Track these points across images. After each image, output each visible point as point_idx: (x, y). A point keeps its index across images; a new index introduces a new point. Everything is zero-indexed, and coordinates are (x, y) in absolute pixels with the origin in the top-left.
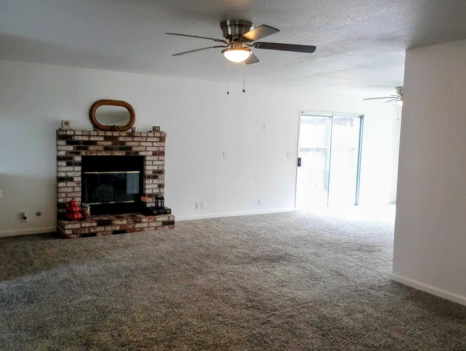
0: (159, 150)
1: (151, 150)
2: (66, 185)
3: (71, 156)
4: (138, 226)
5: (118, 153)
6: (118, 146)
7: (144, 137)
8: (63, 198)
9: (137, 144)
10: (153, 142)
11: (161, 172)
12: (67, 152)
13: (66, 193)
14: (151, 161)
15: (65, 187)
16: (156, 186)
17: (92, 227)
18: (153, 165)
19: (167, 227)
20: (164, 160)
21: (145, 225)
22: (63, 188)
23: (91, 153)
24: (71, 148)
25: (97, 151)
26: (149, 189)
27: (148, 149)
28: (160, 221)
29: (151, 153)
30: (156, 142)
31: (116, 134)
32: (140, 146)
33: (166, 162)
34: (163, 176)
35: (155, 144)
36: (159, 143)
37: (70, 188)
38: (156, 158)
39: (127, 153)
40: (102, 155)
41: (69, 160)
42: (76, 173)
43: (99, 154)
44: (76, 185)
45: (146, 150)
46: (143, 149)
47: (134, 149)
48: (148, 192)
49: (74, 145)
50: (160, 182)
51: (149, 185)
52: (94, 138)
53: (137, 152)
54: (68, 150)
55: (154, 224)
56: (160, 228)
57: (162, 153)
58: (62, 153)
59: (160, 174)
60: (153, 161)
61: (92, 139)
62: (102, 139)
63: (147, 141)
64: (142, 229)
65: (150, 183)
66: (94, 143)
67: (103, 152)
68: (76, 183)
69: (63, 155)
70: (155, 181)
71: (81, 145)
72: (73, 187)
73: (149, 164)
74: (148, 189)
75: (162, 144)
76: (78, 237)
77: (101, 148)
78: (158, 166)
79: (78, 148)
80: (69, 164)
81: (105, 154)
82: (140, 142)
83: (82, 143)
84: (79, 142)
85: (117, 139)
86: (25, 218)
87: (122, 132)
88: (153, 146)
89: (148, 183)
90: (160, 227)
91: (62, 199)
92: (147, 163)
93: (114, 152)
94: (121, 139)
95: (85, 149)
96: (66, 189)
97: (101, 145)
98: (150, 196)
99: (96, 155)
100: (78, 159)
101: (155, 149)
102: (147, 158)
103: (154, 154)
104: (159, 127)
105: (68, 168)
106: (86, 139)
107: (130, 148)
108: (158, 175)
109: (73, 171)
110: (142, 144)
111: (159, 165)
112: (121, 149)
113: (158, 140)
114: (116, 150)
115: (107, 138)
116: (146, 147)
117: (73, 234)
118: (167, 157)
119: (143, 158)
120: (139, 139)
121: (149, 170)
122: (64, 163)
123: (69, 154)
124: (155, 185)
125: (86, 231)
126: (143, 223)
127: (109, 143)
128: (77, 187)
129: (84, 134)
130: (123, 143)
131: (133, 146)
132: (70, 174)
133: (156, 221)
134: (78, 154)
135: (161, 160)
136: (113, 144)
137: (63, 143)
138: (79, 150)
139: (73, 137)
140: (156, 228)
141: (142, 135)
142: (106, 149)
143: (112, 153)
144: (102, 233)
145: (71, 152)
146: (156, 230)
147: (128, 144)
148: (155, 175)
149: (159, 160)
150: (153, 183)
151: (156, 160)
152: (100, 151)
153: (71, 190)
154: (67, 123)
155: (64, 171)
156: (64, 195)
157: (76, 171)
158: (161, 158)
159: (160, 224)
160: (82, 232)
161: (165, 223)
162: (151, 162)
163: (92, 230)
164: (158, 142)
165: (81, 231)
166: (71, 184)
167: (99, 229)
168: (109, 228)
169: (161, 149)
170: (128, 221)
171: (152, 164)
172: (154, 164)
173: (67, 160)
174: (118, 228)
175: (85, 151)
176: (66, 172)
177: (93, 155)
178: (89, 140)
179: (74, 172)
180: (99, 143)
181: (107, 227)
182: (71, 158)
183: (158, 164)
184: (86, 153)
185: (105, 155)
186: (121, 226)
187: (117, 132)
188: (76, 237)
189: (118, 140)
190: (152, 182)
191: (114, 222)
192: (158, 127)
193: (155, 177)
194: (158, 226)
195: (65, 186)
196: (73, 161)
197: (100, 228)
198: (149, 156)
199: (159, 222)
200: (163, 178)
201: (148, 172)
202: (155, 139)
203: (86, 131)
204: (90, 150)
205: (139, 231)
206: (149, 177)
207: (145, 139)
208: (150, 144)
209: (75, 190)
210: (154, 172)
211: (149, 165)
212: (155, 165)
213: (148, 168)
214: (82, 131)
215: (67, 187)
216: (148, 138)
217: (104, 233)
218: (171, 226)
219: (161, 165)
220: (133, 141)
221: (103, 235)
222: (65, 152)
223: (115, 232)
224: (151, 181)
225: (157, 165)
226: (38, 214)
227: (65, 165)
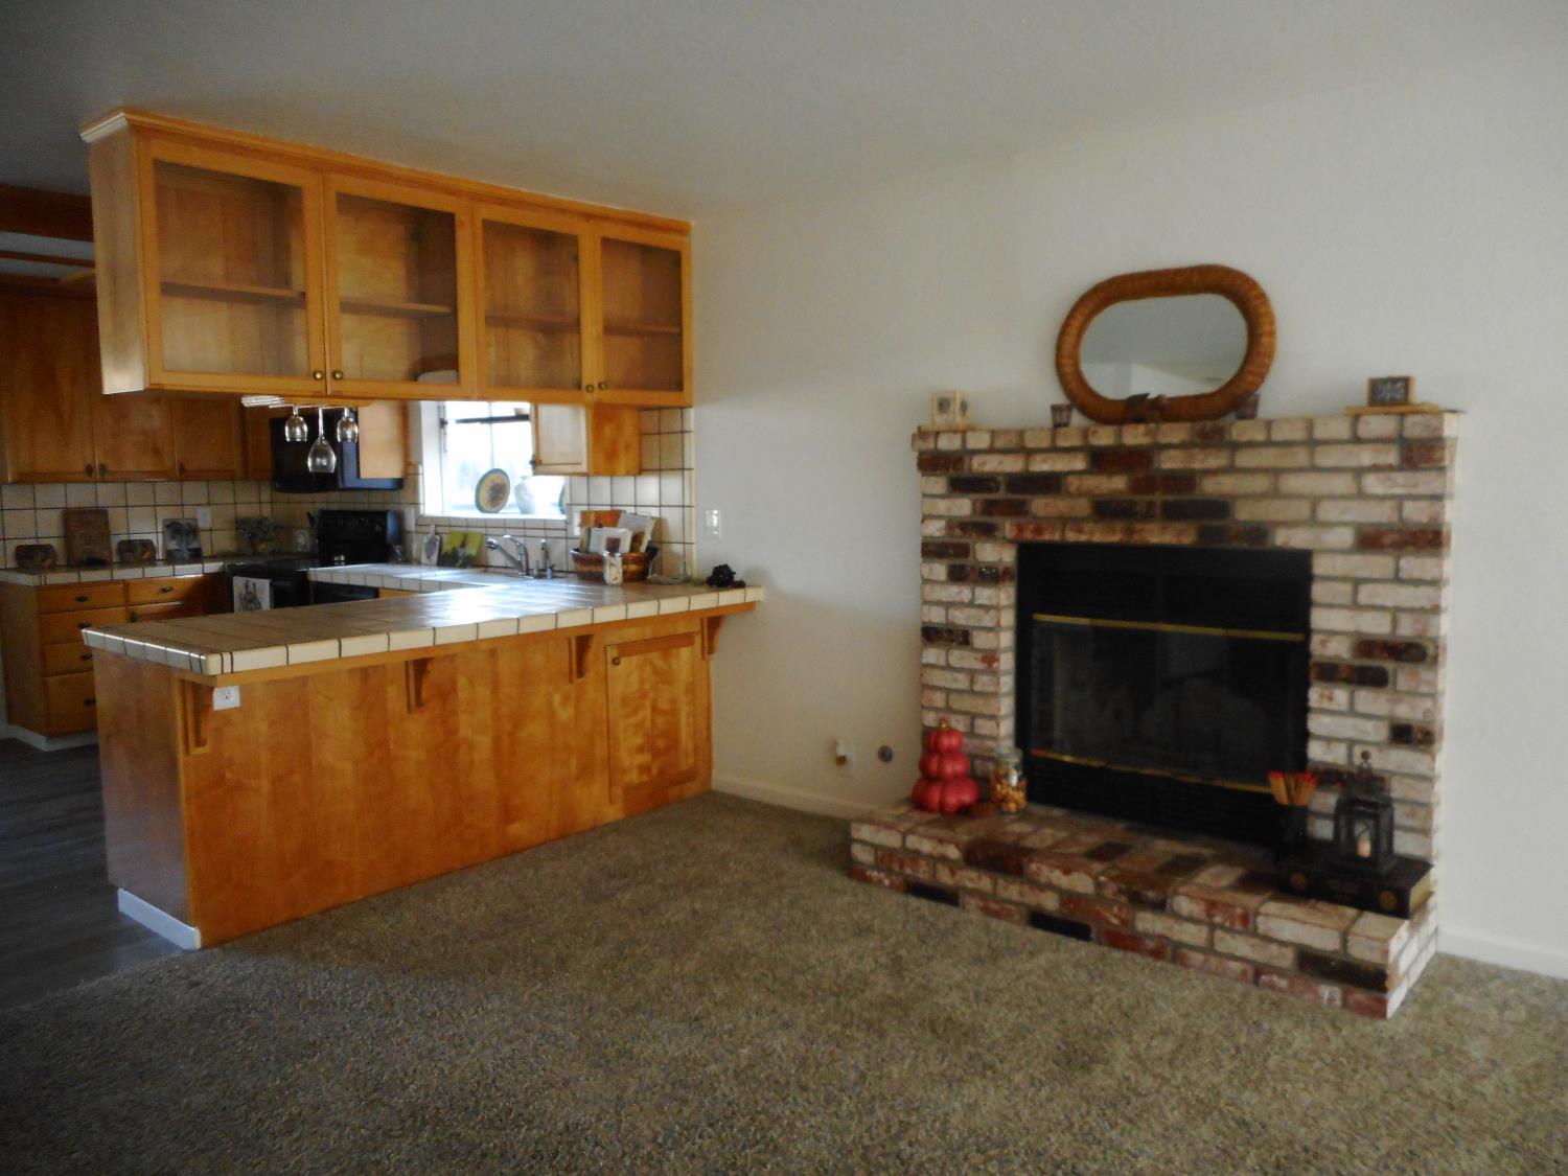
0: (1401, 518)
1: (1348, 518)
2: (947, 661)
3: (964, 541)
4: (1148, 923)
5: (1157, 535)
6: (1158, 498)
7: (1288, 444)
8: (937, 710)
9: (1260, 483)
10: (1359, 472)
11: (1416, 653)
12: (950, 523)
13: (948, 691)
14: (1344, 579)
15: (942, 668)
16: (1378, 732)
17: (943, 859)
18: (1355, 606)
19: (1329, 992)
20: (1436, 583)
21: (1192, 934)
22: (937, 673)
23: (1039, 530)
24: (963, 507)
25: (1064, 521)
26: (1329, 740)
27: (1328, 512)
28: (1282, 944)
29: (1345, 537)
30: (1376, 468)
31: (1135, 436)
32: (1275, 493)
33: (1447, 597)
34: (1425, 674)
35: (1373, 484)
36: (1399, 477)
37: (960, 676)
38: (1378, 564)
39: (1203, 533)
40: (1083, 538)
41: (956, 556)
42: (981, 612)
43: (1072, 536)
44: (979, 666)
45: (1313, 521)
46: (1301, 510)
47: (1244, 513)
48: (1316, 751)
49: (974, 496)
50: (1405, 712)
51: (1327, 720)
52: (1044, 461)
53: (1259, 532)
54: (955, 517)
55: (1242, 946)
56: (1283, 983)
57: (1430, 539)
58: (936, 529)
59: (1407, 667)
60: (1357, 582)
61: (1041, 465)
62: (1079, 464)
63: (1314, 469)
64: (1167, 952)
65: (1333, 706)
66: (1050, 484)
67: (1088, 526)
68: (979, 656)
69: (937, 534)
70: (1367, 699)
71: (1001, 495)
72: (972, 674)
73: (1328, 600)
74: (1319, 738)
75: (1425, 482)
76: (892, 887)
77: (1082, 507)
78: (1396, 612)
79: (990, 507)
80: (957, 575)
81: (1098, 535)
82: (1276, 472)
83: (1003, 488)
84: (995, 480)
85: (1150, 461)
87: (1165, 427)
88: (1361, 495)
89: (1326, 705)
90: (1281, 972)
91: (931, 715)
92: (1318, 591)
93: (1139, 526)
94: (1170, 462)
95: (1017, 509)
96: (947, 675)
97: (1080, 494)
98: (1328, 776)
99: (1057, 537)
100: (995, 553)
101: (1381, 514)
102: (1320, 566)
103: (1369, 540)
104: (1406, 382)
105: (961, 592)
106: (1012, 465)
107: (1220, 507)
108: (1389, 665)
109: (971, 604)
110: (1292, 483)
111: (1398, 608)
112: (1172, 513)
113: (1391, 456)
114: (1148, 516)
115: (1101, 460)
116: (1315, 501)
117: (877, 867)
118: (1453, 564)
119: (1295, 571)
120: (1267, 457)
121: (1333, 632)
122: (940, 570)
123: (958, 532)
124: (1369, 725)
125: (923, 873)
126: (1177, 916)
127: (1117, 483)
128: (982, 672)
129: (999, 443)
130: (1184, 480)
131: (1235, 497)
132: (960, 618)
133: (1254, 934)
134: (988, 531)
135: (1417, 582)
136: (1137, 487)
137: (938, 484)
138: (990, 514)
139: (966, 459)
140: (1259, 971)
141: (1277, 436)
142: (1105, 509)
143: (1131, 531)
144: (981, 904)
145: (964, 526)
146: (1256, 982)
147: (1211, 487)
148: (1368, 662)
149: (1397, 579)
150: (1352, 711)
151: (1376, 575)
152: (1076, 522)
153: (962, 682)
154: (943, 405)
155: (939, 603)
156: (939, 699)
157: (981, 607)
158: (1412, 565)
159: (1286, 959)
160: (908, 871)
161: (1313, 964)
162: (1347, 588)
163: (945, 878)
164: (1390, 468)
165: (902, 866)
166: (962, 658)
167: (971, 880)
168: (1012, 891)
169: (1416, 513)
170: (1099, 885)
171: (1347, 600)
172: (1363, 598)
173: (950, 556)
174: (1050, 902)
175: (1015, 520)
176: (948, 605)
177: (1046, 537)
178: (1027, 470)
179: (973, 611)
180: (1073, 483)
181: (1001, 882)
182: (964, 551)
183: (1390, 604)
184: (1020, 529)
185: (1097, 538)
186: (1069, 898)
187: (1141, 428)
188: (887, 882)
189: (1156, 465)
190: (1352, 703)
191: (1033, 867)
192: (1394, 380)
193: (1376, 680)
194: (1270, 969)
195: (942, 662)
196: (969, 561)
197: (973, 874)
198: (1331, 551)
199: (1274, 948)
200: (1424, 689)
201: (1323, 643)
202: (1366, 457)
203: (1006, 432)
204: (1035, 517)
205: (1157, 954)
206: (1331, 673)
207: (1301, 457)
208: (1341, 484)
209: (977, 688)
210: (1367, 646)
211: (1330, 606)
212: (1373, 607)
213: (1320, 619)
214: (994, 433)
215: (948, 667)
216: (1319, 449)
217: (993, 908)
218: (1360, 996)
219: (1412, 610)
220: (1231, 469)
221: (986, 911)
222: (942, 523)
223: (1039, 919)
224: (1341, 695)
225: (1383, 608)
226: (885, 755)
227: (943, 577)
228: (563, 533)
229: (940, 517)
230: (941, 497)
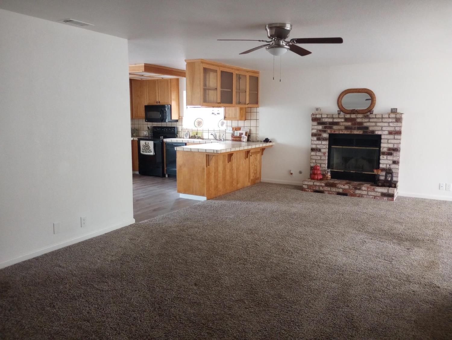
0: (395, 130)
1: (387, 130)
3: (320, 133)
4: (358, 192)
5: (356, 132)
6: (356, 126)
7: (379, 118)
9: (374, 124)
10: (389, 123)
11: (397, 150)
12: (318, 130)
13: (316, 160)
14: (386, 139)
15: (315, 156)
16: (391, 162)
17: (321, 186)
18: (388, 143)
19: (385, 198)
20: (400, 139)
21: (365, 193)
22: (314, 156)
23: (335, 131)
24: (320, 127)
25: (339, 130)
26: (383, 164)
27: (384, 129)
28: (379, 192)
29: (387, 132)
30: (392, 122)
31: (353, 116)
32: (376, 126)
33: (402, 141)
34: (398, 153)
35: (391, 124)
36: (395, 123)
37: (318, 157)
38: (391, 137)
39: (364, 132)
40: (343, 133)
41: (318, 136)
42: (323, 146)
43: (341, 132)
44: (322, 155)
45: (382, 130)
46: (380, 128)
47: (371, 129)
48: (381, 166)
49: (322, 125)
50: (395, 159)
51: (383, 161)
52: (337, 120)
53: (373, 132)
55: (373, 193)
56: (379, 198)
57: (399, 133)
58: (314, 131)
59: (395, 152)
60: (388, 139)
61: (335, 120)
62: (343, 120)
63: (382, 122)
64: (361, 196)
65: (384, 159)
66: (337, 124)
67: (344, 131)
68: (322, 153)
70: (390, 157)
71: (328, 125)
72: (321, 156)
73: (384, 142)
74: (382, 164)
75: (399, 124)
76: (311, 191)
77: (343, 127)
78: (394, 144)
79: (325, 127)
80: (318, 139)
81: (346, 132)
82: (376, 122)
83: (328, 124)
84: (326, 123)
85: (355, 120)
86: (292, 174)
87: (359, 115)
88: (389, 126)
89: (383, 158)
90: (378, 197)
91: (313, 164)
92: (382, 141)
93: (353, 131)
94: (359, 120)
95: (331, 128)
97: (342, 125)
98: (383, 170)
99: (338, 133)
100: (325, 135)
101: (392, 129)
102: (383, 137)
103: (390, 133)
104: (397, 109)
105: (318, 142)
106: (331, 120)
107: (367, 128)
108: (393, 152)
109: (321, 144)
110: (379, 124)
112: (359, 129)
113: (394, 120)
114: (354, 129)
115: (346, 120)
116: (382, 127)
117: (308, 189)
118: (403, 136)
119: (379, 138)
120: (375, 120)
121: (384, 147)
122: (315, 138)
123: (319, 132)
124: (389, 161)
125: (317, 189)
126: (362, 190)
127: (349, 124)
128: (323, 156)
129: (328, 117)
130: (361, 123)
131: (369, 126)
132: (319, 147)
133: (375, 191)
134: (325, 132)
135: (397, 139)
136: (353, 124)
137: (315, 123)
138: (325, 129)
139: (321, 119)
140: (375, 197)
141: (377, 117)
142: (347, 128)
143: (351, 132)
144: (328, 192)
145: (320, 131)
147: (365, 125)
148: (389, 152)
149: (394, 139)
150: (387, 159)
151: (391, 138)
152: (342, 130)
153: (319, 158)
154: (317, 109)
155: (315, 144)
156: (314, 161)
158: (396, 137)
159: (379, 194)
160: (314, 188)
161: (383, 195)
162: (387, 140)
163: (321, 189)
164: (394, 122)
165: (313, 188)
166: (319, 154)
167: (326, 189)
168: (334, 189)
169: (397, 129)
170: (349, 187)
171: (387, 142)
172: (389, 142)
173: (317, 136)
174: (341, 191)
175: (330, 130)
176: (316, 145)
177: (336, 132)
178: (333, 121)
179: (321, 145)
180: (341, 124)
181: (332, 188)
182: (320, 135)
183: (393, 143)
184: (331, 131)
185: (345, 133)
186: (344, 189)
187: (354, 115)
188: (310, 191)
189: (356, 121)
190: (387, 158)
191: (338, 185)
192: (395, 109)
193: (391, 154)
194: (377, 196)
195: (315, 154)
196: (321, 137)
197: (327, 188)
198: (384, 135)
199: (378, 193)
200: (398, 155)
201: (383, 149)
202: (390, 120)
203: (330, 115)
204: (334, 129)
205: (359, 196)
206: (384, 153)
207: (380, 120)
208: (386, 124)
209: (322, 159)
210: (389, 149)
211: (384, 143)
212: (391, 143)
213: (382, 145)
214: (327, 115)
216: (383, 119)
217: (330, 193)
218: (390, 198)
219: (396, 143)
220: (369, 122)
221: (329, 193)
222: (316, 130)
223: (339, 194)
224: (385, 157)
225: (392, 143)
226: (300, 172)
227: (316, 140)
228: (225, 132)
230: (316, 126)
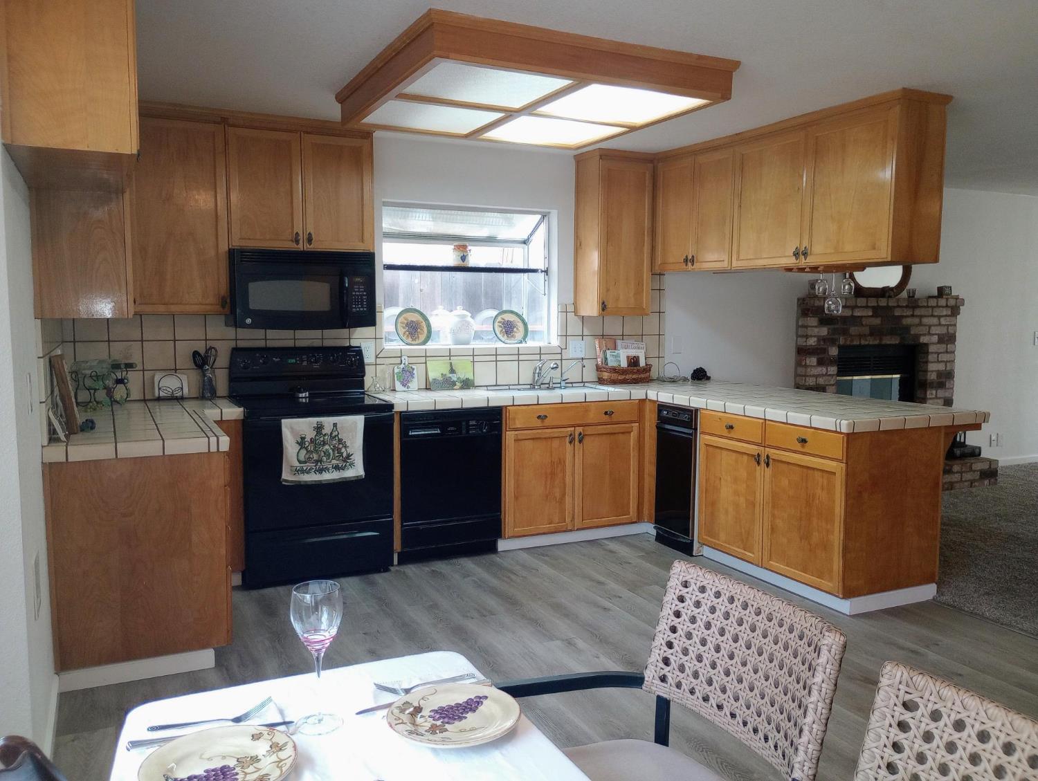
0: (948, 333)
1: (937, 332)
3: (824, 346)
5: (888, 340)
6: (890, 326)
9: (917, 321)
10: (940, 317)
11: (949, 375)
12: (820, 339)
14: (936, 353)
18: (938, 361)
19: (986, 482)
20: (954, 353)
21: (957, 477)
23: (852, 341)
24: (824, 331)
25: (861, 336)
27: (933, 330)
28: (977, 471)
29: (935, 339)
30: (946, 316)
32: (920, 324)
33: (956, 356)
34: (952, 382)
35: (943, 321)
36: (949, 319)
38: (943, 347)
39: (902, 339)
40: (867, 343)
41: (821, 353)
42: (830, 378)
43: (863, 342)
45: (929, 334)
46: (926, 330)
47: (913, 331)
49: (829, 326)
50: (947, 395)
51: (931, 401)
52: (858, 311)
53: (918, 336)
54: (821, 336)
55: (968, 476)
56: (977, 484)
57: (953, 338)
58: (812, 342)
59: (948, 380)
60: (939, 354)
61: (856, 313)
62: (871, 313)
63: (932, 315)
65: (933, 397)
66: (857, 321)
67: (869, 338)
69: (814, 344)
70: (940, 393)
71: (840, 326)
73: (932, 360)
75: (953, 320)
77: (866, 330)
79: (835, 331)
80: (820, 362)
81: (872, 341)
82: (921, 317)
83: (840, 322)
84: (837, 319)
85: (892, 312)
87: (901, 300)
88: (940, 325)
89: (931, 396)
90: (977, 481)
92: (931, 358)
93: (884, 337)
94: (897, 312)
95: (845, 332)
97: (866, 325)
99: (858, 343)
100: (834, 351)
101: (943, 330)
102: (932, 349)
103: (941, 340)
104: (951, 287)
106: (848, 313)
107: (907, 329)
108: (944, 380)
109: (826, 375)
110: (925, 320)
111: (947, 361)
112: (892, 332)
113: (950, 312)
114: (887, 333)
115: (876, 312)
116: (930, 327)
118: (959, 345)
119: (925, 351)
120: (923, 312)
121: (932, 371)
122: (813, 361)
123: (822, 343)
127: (878, 321)
129: (848, 304)
130: (899, 319)
131: (911, 326)
133: (972, 471)
134: (833, 342)
135: (950, 352)
136: (884, 323)
137: (813, 321)
138: (835, 334)
141: (929, 305)
142: (874, 332)
143: (881, 340)
145: (824, 340)
146: (971, 487)
147: (905, 322)
148: (940, 380)
149: (947, 352)
150: (936, 397)
151: (942, 351)
152: (865, 336)
155: (814, 376)
157: (830, 375)
158: (949, 347)
159: (977, 475)
161: (984, 474)
162: (936, 356)
164: (948, 316)
169: (951, 330)
171: (936, 360)
172: (940, 359)
173: (818, 354)
175: (844, 337)
176: (816, 376)
177: (855, 343)
179: (827, 377)
180: (865, 321)
182: (824, 351)
183: (945, 360)
184: (846, 340)
185: (871, 343)
189: (893, 314)
190: (936, 394)
192: (948, 287)
193: (941, 385)
194: (974, 481)
196: (826, 356)
198: (933, 343)
200: (951, 387)
201: (931, 375)
202: (945, 312)
204: (851, 335)
206: (932, 385)
207: (926, 312)
208: (935, 321)
210: (940, 374)
211: (933, 362)
212: (942, 361)
213: (931, 367)
214: (846, 299)
216: (934, 309)
218: (993, 480)
219: (950, 361)
220: (913, 315)
222: (816, 339)
224: (934, 392)
227: (815, 364)
228: (559, 357)
229: (815, 336)
230: (816, 327)
